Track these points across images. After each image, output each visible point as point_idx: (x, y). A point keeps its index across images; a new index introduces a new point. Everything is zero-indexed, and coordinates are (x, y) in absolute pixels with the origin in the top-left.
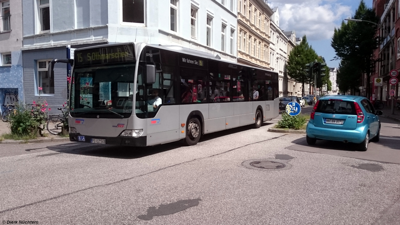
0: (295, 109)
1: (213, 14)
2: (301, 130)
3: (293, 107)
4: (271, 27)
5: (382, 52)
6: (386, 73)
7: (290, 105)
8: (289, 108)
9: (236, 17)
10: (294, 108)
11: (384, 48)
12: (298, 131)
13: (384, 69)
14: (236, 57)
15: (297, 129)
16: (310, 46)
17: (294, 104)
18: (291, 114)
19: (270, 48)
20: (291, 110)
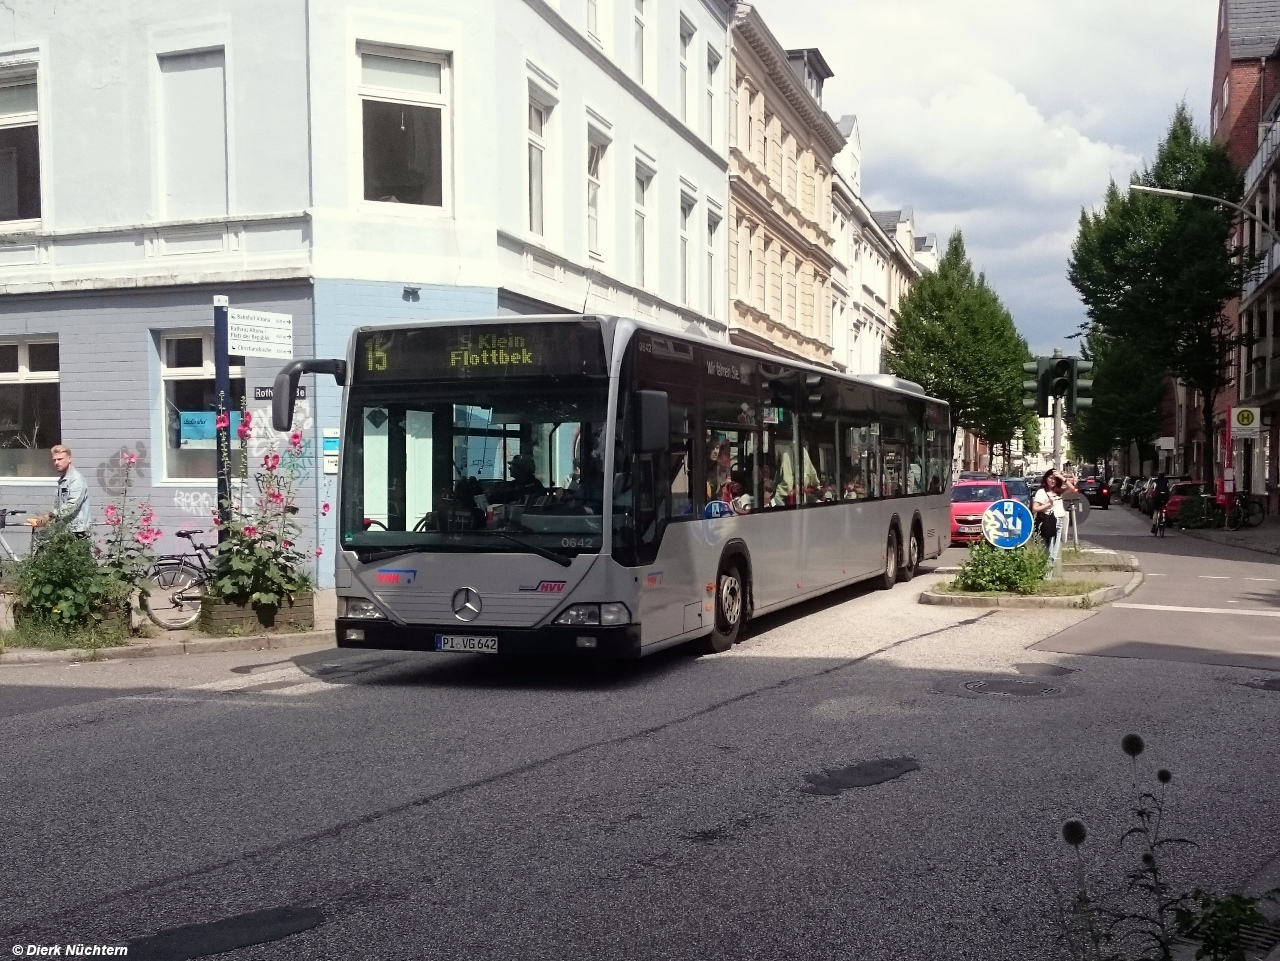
0: (1014, 524)
1: (654, 161)
2: (1040, 595)
3: (1007, 516)
4: (833, 201)
5: (1250, 306)
6: (1268, 386)
7: (997, 512)
8: (993, 521)
9: (723, 165)
10: (1011, 520)
11: (1259, 293)
12: (1031, 602)
13: (1261, 371)
14: (726, 324)
15: (1024, 593)
16: (977, 277)
17: (1009, 506)
18: (1001, 541)
19: (833, 285)
20: (1001, 529)
